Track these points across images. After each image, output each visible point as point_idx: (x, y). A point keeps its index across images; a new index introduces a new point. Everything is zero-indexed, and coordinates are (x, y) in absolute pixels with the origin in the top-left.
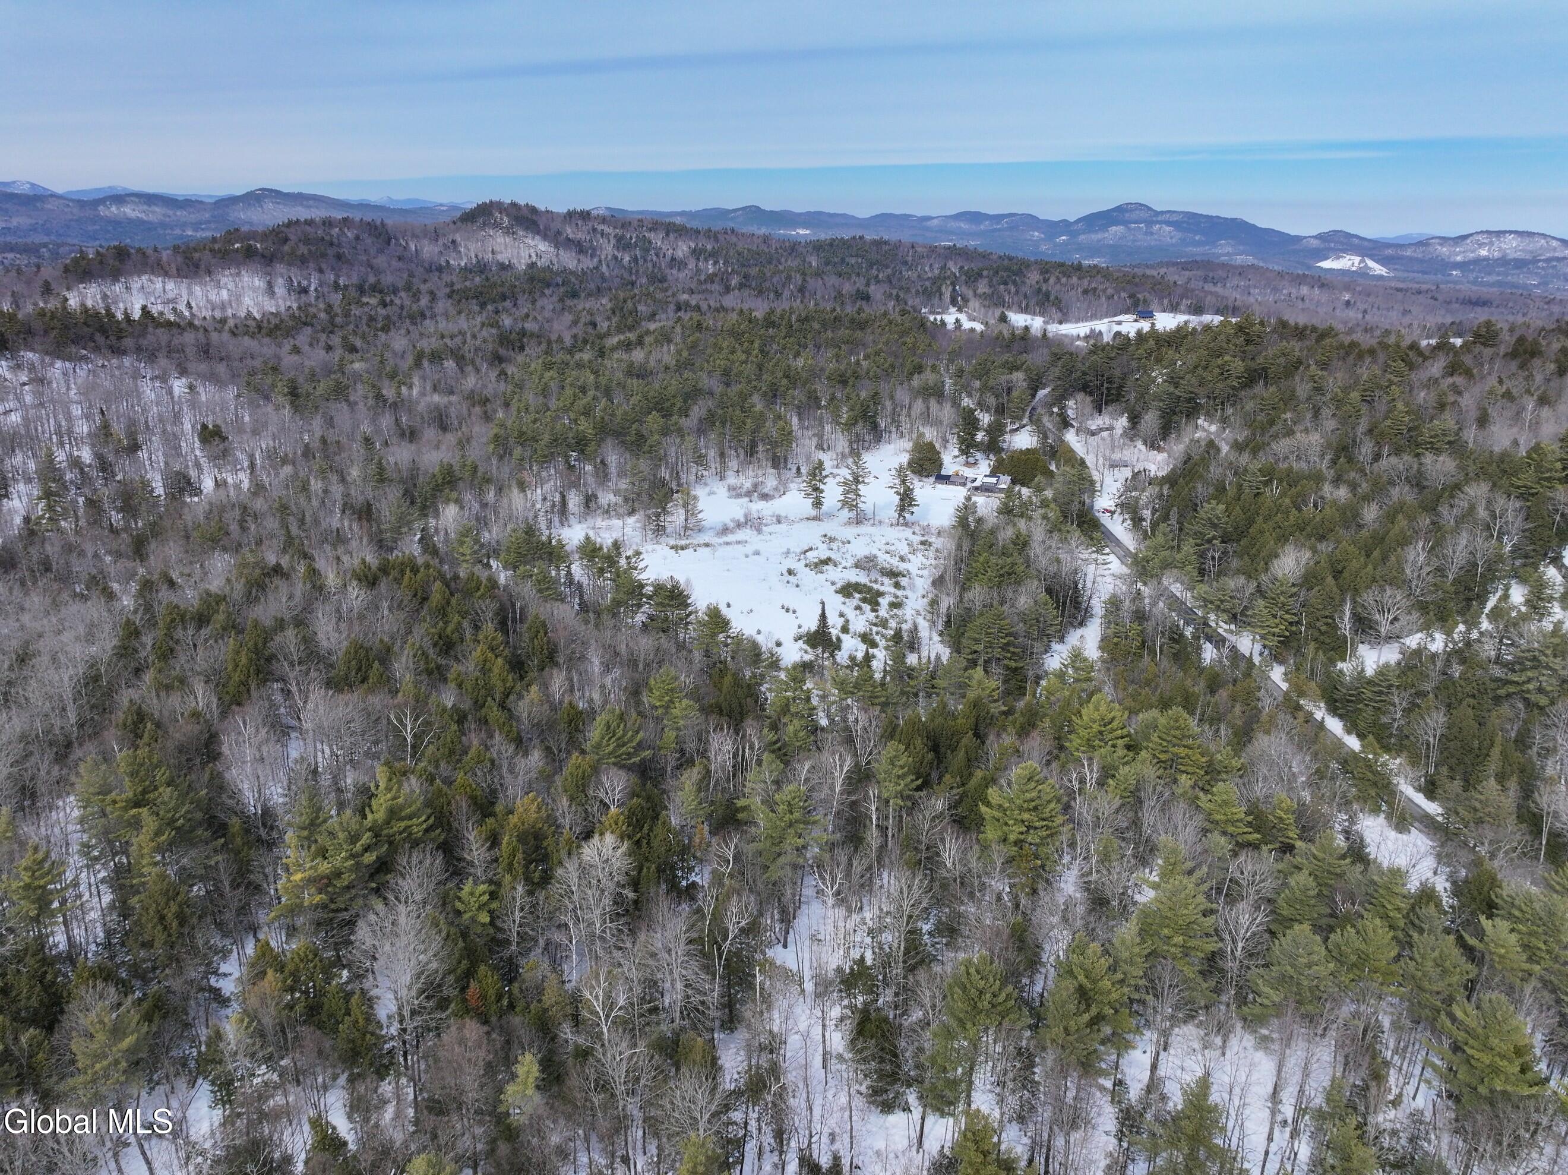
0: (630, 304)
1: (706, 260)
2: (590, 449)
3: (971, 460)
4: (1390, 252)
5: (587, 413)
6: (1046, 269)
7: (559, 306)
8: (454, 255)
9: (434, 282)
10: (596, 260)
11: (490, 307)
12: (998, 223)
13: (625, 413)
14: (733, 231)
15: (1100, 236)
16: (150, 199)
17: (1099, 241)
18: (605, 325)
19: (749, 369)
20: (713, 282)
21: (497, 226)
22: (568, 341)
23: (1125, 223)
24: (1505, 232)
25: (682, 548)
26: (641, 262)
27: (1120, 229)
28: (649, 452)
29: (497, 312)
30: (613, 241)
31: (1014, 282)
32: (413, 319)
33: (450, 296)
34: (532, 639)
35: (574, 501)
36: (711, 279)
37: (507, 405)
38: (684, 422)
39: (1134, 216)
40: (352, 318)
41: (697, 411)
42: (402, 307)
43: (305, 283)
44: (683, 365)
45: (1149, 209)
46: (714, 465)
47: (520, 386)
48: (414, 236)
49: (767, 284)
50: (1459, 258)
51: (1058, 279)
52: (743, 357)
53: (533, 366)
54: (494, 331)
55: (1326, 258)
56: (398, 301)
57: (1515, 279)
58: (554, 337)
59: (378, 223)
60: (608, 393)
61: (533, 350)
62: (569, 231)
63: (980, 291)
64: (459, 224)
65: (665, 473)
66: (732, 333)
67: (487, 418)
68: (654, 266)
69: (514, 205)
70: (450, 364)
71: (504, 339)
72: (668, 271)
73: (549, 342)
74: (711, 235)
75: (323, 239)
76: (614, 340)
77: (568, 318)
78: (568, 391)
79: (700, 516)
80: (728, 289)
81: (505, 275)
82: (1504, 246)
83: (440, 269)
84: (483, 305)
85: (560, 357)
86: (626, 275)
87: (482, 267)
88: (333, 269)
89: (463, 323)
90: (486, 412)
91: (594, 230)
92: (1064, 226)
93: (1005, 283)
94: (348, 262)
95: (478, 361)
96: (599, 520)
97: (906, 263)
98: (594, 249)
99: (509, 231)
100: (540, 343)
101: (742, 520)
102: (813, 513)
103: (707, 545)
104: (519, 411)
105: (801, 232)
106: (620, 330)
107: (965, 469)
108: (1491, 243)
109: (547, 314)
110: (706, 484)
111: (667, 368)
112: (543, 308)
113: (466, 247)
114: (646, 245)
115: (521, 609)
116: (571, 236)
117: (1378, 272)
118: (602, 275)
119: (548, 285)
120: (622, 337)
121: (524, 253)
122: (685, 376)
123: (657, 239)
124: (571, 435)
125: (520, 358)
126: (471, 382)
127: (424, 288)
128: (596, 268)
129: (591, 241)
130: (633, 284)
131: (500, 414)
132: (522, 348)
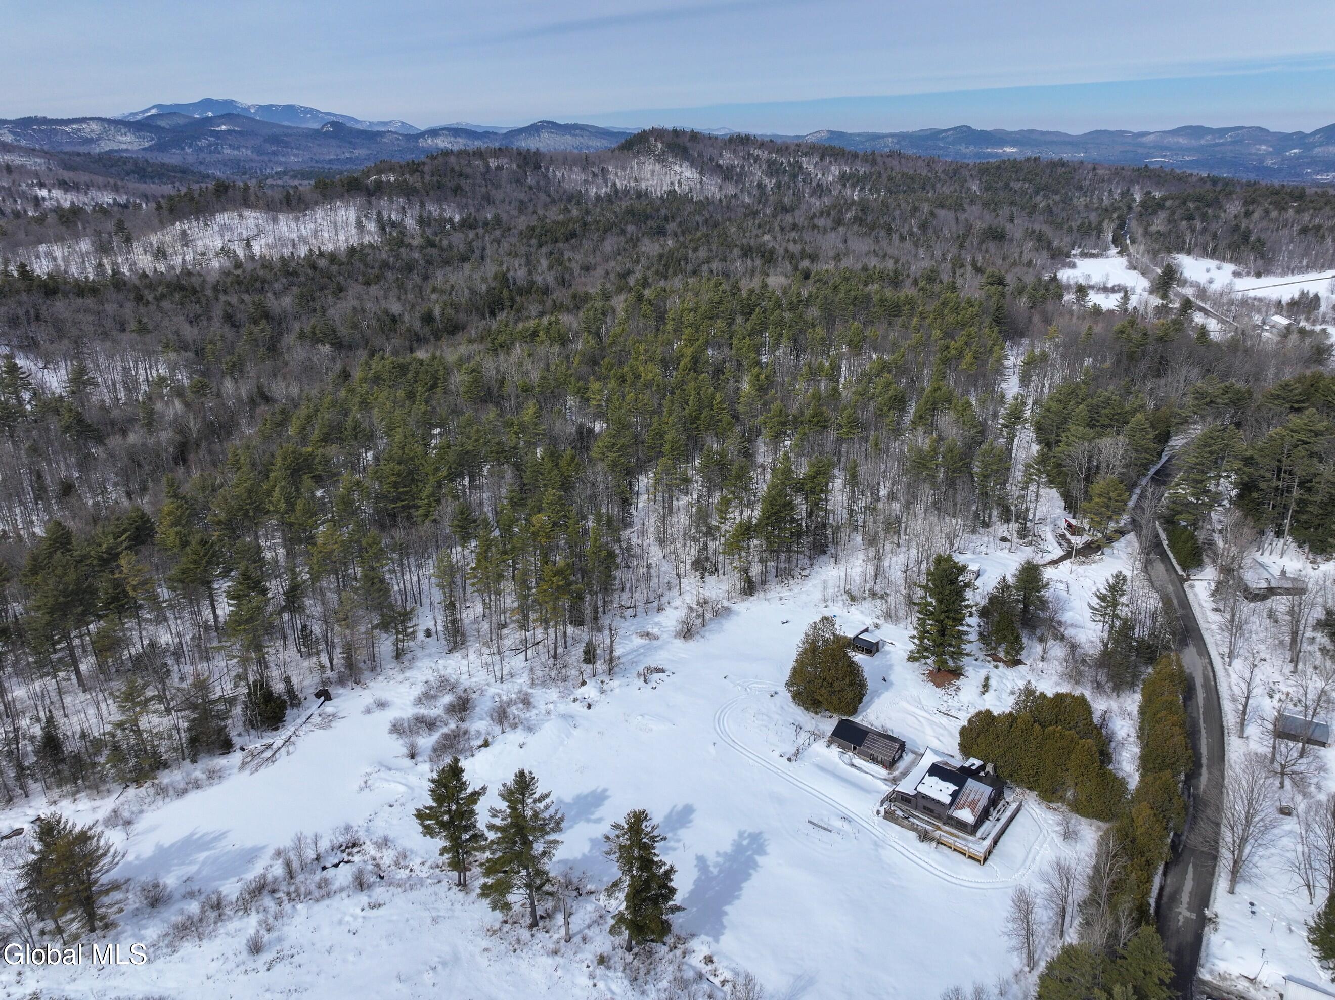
1: (853, 187)
6: (1253, 196)
8: (598, 183)
10: (739, 187)
12: (1220, 138)
16: (455, 132)
30: (764, 167)
31: (1204, 218)
51: (1267, 212)
62: (724, 157)
64: (617, 151)
74: (871, 158)
75: (452, 170)
91: (749, 155)
92: (1299, 138)
93: (1190, 218)
94: (463, 194)
97: (1080, 188)
98: (742, 176)
99: (659, 159)
105: (1009, 150)
113: (614, 175)
114: (796, 171)
116: (723, 162)
121: (668, 181)
123: (809, 165)
128: (737, 196)
129: (743, 166)
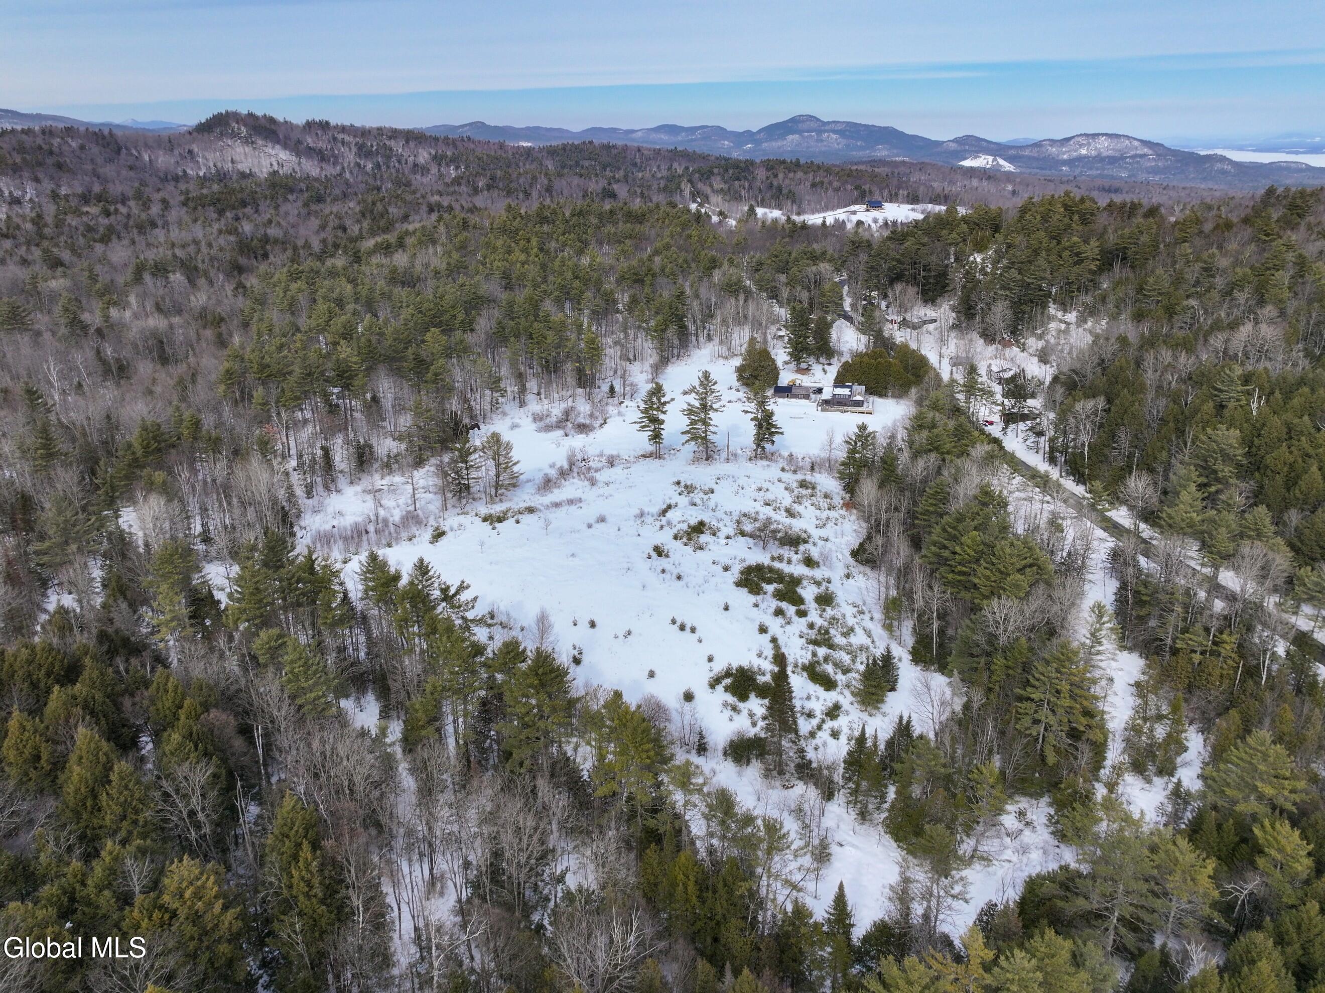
0: (379, 207)
1: (448, 165)
2: (357, 382)
3: (804, 366)
4: (1012, 152)
5: (348, 334)
6: (771, 166)
7: (304, 211)
8: (192, 165)
9: (171, 192)
10: (338, 168)
11: (228, 214)
12: (693, 134)
13: (396, 331)
14: (469, 139)
15: (779, 143)
17: (779, 148)
18: (356, 228)
19: (533, 270)
20: (459, 184)
21: (235, 135)
22: (316, 246)
23: (800, 132)
24: (1098, 135)
25: (500, 520)
26: (384, 168)
27: (796, 137)
28: (435, 382)
29: (237, 219)
30: (354, 149)
31: (746, 178)
32: (141, 229)
33: (184, 204)
34: (286, 870)
35: (341, 456)
36: (457, 181)
37: (246, 325)
38: (470, 338)
39: (805, 126)
40: (66, 229)
41: (484, 323)
42: (129, 216)
43: (17, 193)
44: (455, 270)
45: (818, 120)
46: (511, 388)
47: (261, 302)
48: (147, 146)
49: (514, 185)
50: (1065, 157)
51: (785, 174)
52: (523, 257)
53: (277, 276)
54: (232, 238)
55: (965, 159)
56: (123, 210)
57: (1110, 172)
58: (300, 243)
59: (106, 132)
60: (370, 306)
61: (278, 258)
62: (310, 141)
63: (716, 186)
64: (195, 134)
65: (454, 405)
66: (504, 230)
67: (222, 342)
68: (398, 171)
69: (251, 115)
70: (177, 278)
71: (245, 247)
72: (412, 177)
73: (295, 248)
74: (449, 142)
75: (40, 148)
76: (370, 243)
77: (315, 223)
78: (322, 307)
79: (516, 469)
80: (476, 191)
81: (244, 183)
82: (1099, 146)
83: (176, 179)
84: (221, 213)
85: (308, 264)
86: (371, 181)
87: (221, 176)
88: (52, 178)
89: (198, 232)
90: (220, 335)
91: (335, 139)
92: (748, 135)
93: (738, 179)
94: (70, 171)
95: (212, 273)
96: (377, 476)
97: (635, 165)
98: (336, 157)
99: (248, 141)
100: (285, 250)
101: (566, 466)
102: (650, 448)
103: (531, 510)
104: (260, 335)
105: (524, 144)
106: (373, 233)
107: (799, 376)
108: (1089, 144)
109: (292, 219)
110: (504, 414)
111: (437, 272)
112: (287, 214)
113: (204, 157)
114: (388, 153)
115: (266, 735)
116: (311, 145)
117: (1007, 169)
118: (347, 183)
119: (292, 191)
120: (379, 239)
121: (265, 162)
122: (461, 281)
123: (398, 146)
124: (330, 365)
125: (263, 267)
126: (200, 299)
127: (157, 196)
128: (340, 175)
129: (332, 149)
130: (379, 189)
131: (237, 340)
132: (266, 256)
